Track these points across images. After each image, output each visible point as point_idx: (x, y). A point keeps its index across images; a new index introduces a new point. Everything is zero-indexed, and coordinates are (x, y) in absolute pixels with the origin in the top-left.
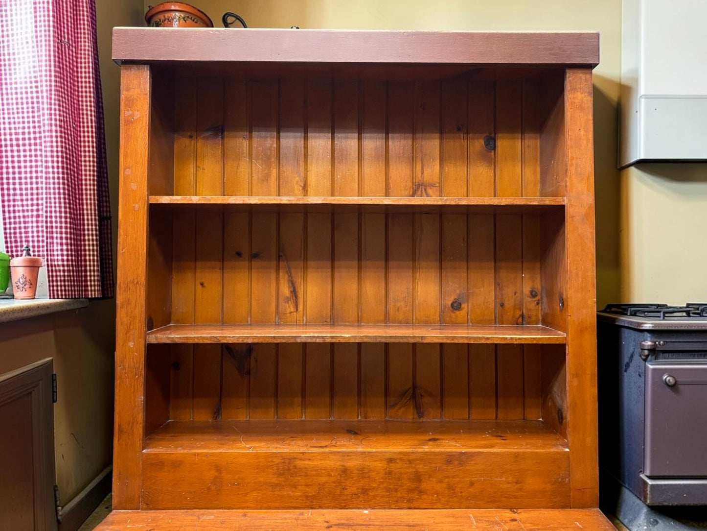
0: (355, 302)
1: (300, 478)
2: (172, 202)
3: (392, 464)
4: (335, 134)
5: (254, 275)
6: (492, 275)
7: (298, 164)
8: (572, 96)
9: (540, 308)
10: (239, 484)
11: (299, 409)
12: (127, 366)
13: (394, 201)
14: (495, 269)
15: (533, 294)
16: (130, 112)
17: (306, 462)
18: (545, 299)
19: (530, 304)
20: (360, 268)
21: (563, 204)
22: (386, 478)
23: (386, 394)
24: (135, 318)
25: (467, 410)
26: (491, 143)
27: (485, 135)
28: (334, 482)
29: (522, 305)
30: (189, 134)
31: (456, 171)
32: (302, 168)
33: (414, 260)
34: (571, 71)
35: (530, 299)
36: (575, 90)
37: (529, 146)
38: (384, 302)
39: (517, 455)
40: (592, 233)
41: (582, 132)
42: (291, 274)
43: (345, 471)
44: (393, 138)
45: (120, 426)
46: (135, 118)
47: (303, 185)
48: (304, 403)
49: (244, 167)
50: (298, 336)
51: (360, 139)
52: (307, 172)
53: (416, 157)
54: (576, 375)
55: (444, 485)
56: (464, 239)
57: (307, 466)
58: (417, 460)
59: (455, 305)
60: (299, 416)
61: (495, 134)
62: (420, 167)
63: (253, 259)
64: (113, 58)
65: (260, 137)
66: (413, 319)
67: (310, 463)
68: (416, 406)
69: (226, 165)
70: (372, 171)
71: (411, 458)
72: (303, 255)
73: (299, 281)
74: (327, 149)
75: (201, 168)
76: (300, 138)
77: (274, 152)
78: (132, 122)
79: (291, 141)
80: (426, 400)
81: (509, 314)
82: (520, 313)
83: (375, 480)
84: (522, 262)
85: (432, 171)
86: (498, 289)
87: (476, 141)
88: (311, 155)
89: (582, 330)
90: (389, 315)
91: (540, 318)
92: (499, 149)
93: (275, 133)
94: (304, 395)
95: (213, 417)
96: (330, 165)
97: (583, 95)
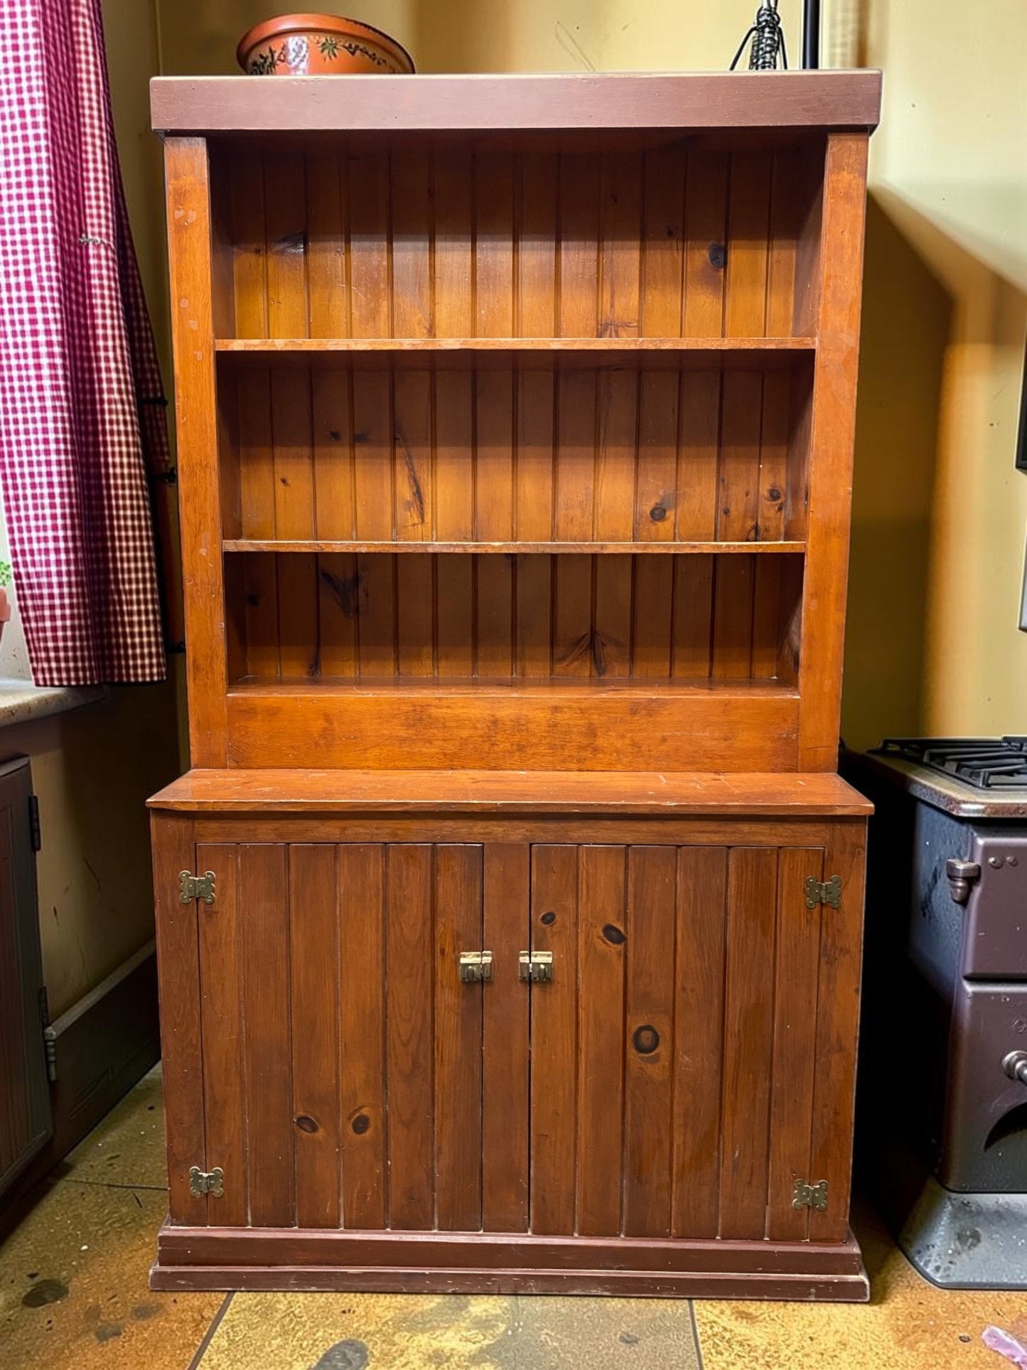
0: (508, 509)
1: (435, 731)
2: (247, 349)
3: (558, 715)
4: (478, 243)
5: (359, 467)
6: (714, 466)
7: (421, 293)
8: (834, 177)
9: (783, 516)
10: (355, 738)
11: (429, 662)
12: (198, 581)
13: (566, 345)
14: (719, 457)
15: (774, 495)
16: (182, 213)
17: (444, 710)
18: (789, 502)
19: (768, 510)
20: (515, 457)
21: (813, 347)
22: (549, 732)
23: (553, 643)
24: (205, 515)
25: (668, 664)
26: (720, 259)
27: (710, 243)
28: (480, 736)
29: (757, 512)
30: (254, 246)
31: (664, 301)
32: (426, 299)
33: (596, 444)
34: (836, 137)
35: (769, 503)
36: (839, 168)
37: (778, 261)
38: (550, 509)
39: (727, 704)
40: (851, 390)
41: (847, 235)
42: (413, 467)
43: (495, 722)
44: (567, 249)
45: (194, 661)
46: (189, 221)
47: (428, 327)
48: (435, 654)
49: (339, 299)
50: (430, 545)
51: (515, 250)
52: (435, 304)
53: (603, 279)
54: (815, 595)
55: (627, 741)
56: (673, 411)
57: (445, 715)
58: (591, 708)
59: (657, 512)
60: (429, 671)
61: (727, 241)
62: (609, 295)
63: (356, 444)
64: (153, 127)
65: (363, 250)
66: (593, 535)
67: (449, 711)
68: (595, 660)
69: (311, 296)
70: (534, 301)
71: (583, 706)
72: (429, 437)
73: (424, 477)
74: (465, 267)
75: (276, 301)
76: (424, 250)
77: (384, 274)
78: (186, 228)
79: (409, 254)
80: (610, 650)
81: (735, 525)
82: (753, 523)
83: (535, 733)
84: (761, 446)
85: (627, 302)
86: (721, 489)
87: (697, 253)
88: (440, 278)
89: (827, 532)
90: (558, 528)
91: (782, 529)
92: (732, 265)
93: (385, 243)
94: (435, 644)
95: (309, 672)
96: (470, 293)
97: (851, 177)
